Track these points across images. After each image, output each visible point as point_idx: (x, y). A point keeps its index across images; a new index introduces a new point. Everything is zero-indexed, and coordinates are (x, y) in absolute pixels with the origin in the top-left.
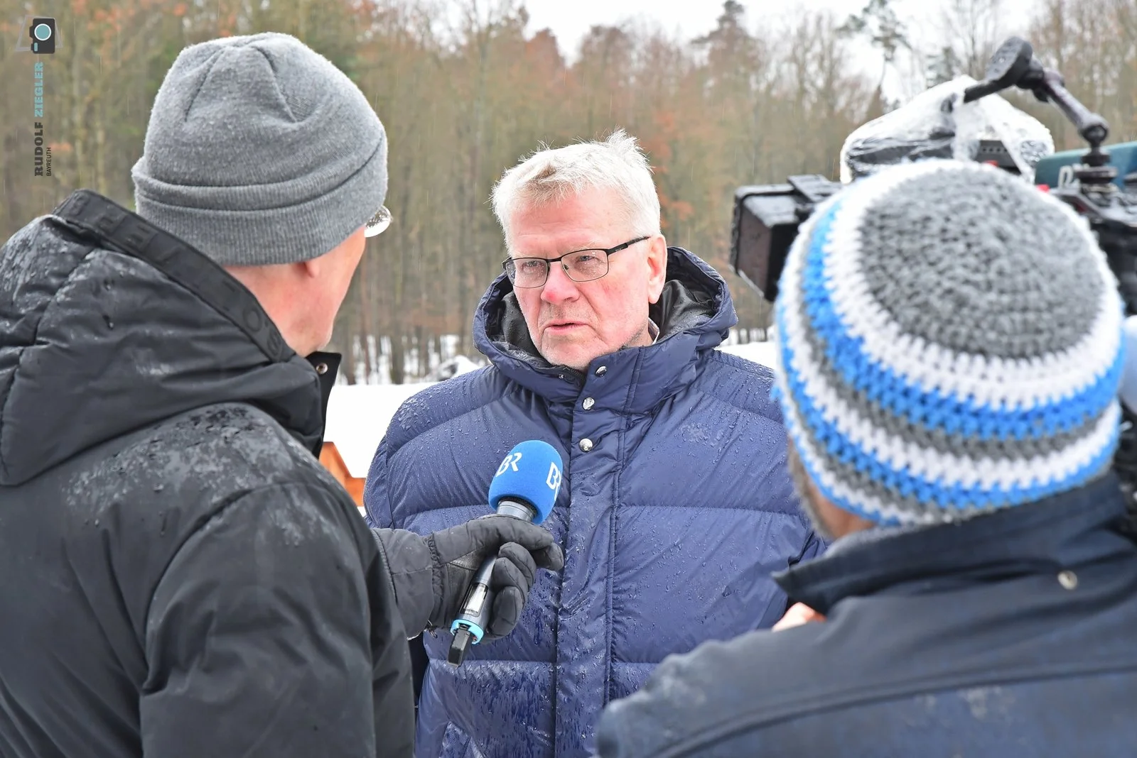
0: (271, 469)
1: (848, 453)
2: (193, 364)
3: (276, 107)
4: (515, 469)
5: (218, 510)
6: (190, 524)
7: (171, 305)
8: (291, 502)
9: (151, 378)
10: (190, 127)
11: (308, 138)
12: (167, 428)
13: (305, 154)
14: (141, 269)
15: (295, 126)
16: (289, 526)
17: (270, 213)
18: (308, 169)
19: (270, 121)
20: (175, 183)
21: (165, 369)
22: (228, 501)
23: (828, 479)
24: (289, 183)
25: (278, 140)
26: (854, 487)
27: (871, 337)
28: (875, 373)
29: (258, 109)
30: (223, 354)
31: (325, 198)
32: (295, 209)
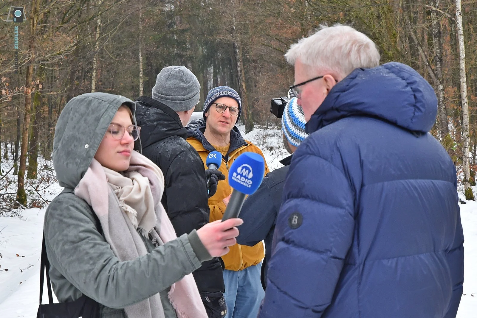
0: (187, 147)
1: (295, 136)
2: (170, 128)
3: (183, 81)
4: (215, 157)
5: (179, 154)
6: (174, 157)
7: (165, 117)
8: (191, 153)
9: (163, 131)
10: (167, 85)
11: (189, 87)
12: (166, 140)
13: (189, 90)
14: (159, 111)
15: (187, 85)
16: (191, 157)
17: (182, 102)
18: (189, 93)
19: (183, 84)
20: (163, 95)
21: (165, 129)
22: (181, 153)
23: (292, 141)
24: (186, 96)
25: (184, 88)
26: (296, 141)
27: (300, 117)
28: (300, 123)
29: (180, 82)
30: (174, 126)
31: (191, 99)
32: (186, 101)
